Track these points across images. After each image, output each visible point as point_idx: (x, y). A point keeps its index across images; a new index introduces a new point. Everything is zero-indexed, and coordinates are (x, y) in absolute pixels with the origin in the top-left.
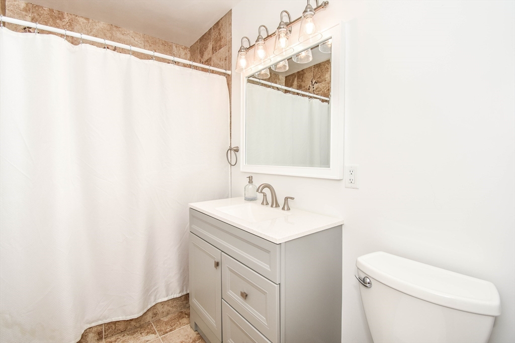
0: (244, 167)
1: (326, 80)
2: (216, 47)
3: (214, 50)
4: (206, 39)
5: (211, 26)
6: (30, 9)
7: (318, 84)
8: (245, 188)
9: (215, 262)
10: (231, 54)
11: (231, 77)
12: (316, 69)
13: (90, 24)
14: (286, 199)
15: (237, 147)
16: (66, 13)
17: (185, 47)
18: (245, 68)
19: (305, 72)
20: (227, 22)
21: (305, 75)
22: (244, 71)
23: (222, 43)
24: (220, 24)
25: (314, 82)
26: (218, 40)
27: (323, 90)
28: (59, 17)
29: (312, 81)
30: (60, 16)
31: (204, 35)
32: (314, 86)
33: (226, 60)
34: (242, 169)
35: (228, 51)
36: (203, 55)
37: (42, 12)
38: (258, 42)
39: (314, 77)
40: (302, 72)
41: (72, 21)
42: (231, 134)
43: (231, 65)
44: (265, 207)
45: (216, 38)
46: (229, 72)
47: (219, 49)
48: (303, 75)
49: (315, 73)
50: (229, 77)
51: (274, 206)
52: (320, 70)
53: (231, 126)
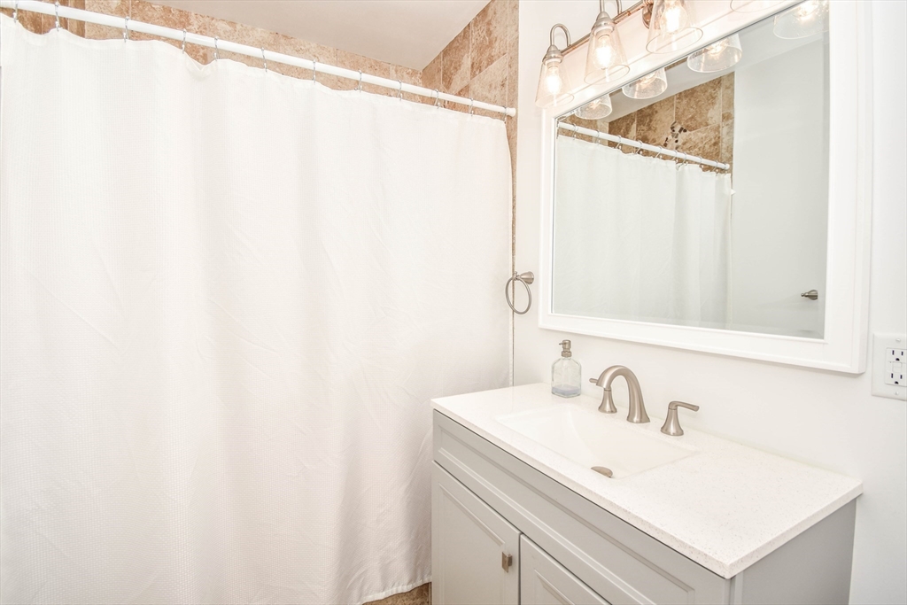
0: (546, 316)
1: (710, 122)
2: (481, 62)
3: (476, 68)
4: (457, 48)
5: (470, 19)
6: (128, 8)
7: (688, 132)
8: (553, 368)
9: (504, 555)
10: (516, 72)
11: (516, 122)
12: (685, 102)
13: (237, 33)
14: (673, 407)
15: (530, 273)
16: (193, 14)
17: (413, 71)
18: (558, 96)
19: (657, 108)
20: (507, 5)
21: (657, 117)
22: (555, 101)
23: (495, 52)
24: (490, 12)
25: (677, 130)
26: (486, 46)
27: (700, 145)
28: (181, 23)
29: (672, 128)
30: (183, 19)
31: (453, 42)
32: (679, 138)
33: (503, 85)
34: (543, 322)
35: (510, 66)
36: (450, 83)
37: (150, 13)
38: (599, 29)
39: (678, 119)
40: (649, 111)
41: (205, 29)
42: (513, 244)
43: (517, 96)
44: (606, 418)
45: (482, 43)
46: (511, 111)
47: (488, 65)
48: (651, 115)
49: (681, 110)
50: (510, 122)
51: (636, 419)
52: (693, 103)
53: (513, 228)
